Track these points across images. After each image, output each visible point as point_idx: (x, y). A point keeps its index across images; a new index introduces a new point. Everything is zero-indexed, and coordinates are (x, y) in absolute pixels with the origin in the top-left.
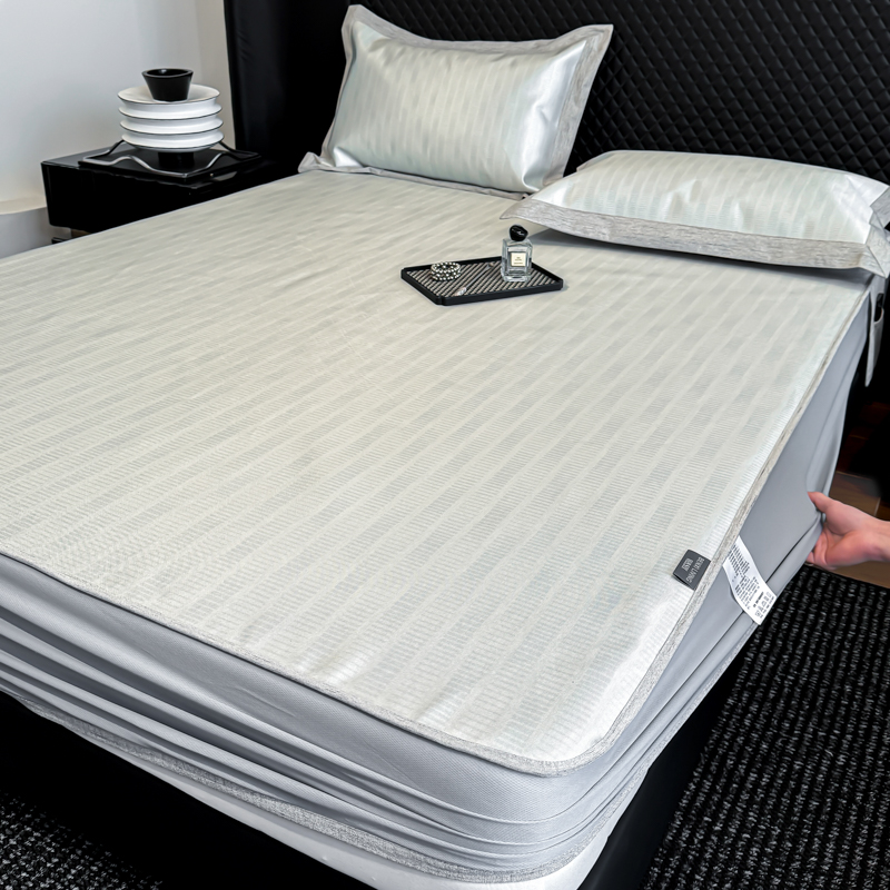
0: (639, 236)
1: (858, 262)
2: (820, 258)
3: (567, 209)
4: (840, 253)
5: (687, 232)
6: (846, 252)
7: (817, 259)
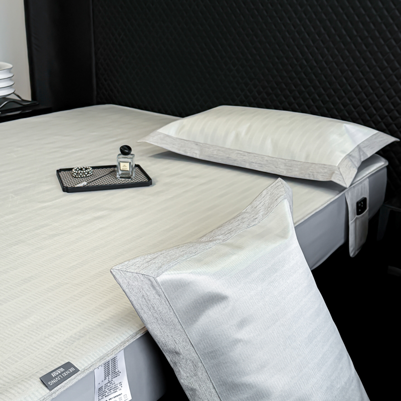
0: (215, 156)
1: (331, 177)
2: (311, 174)
3: (177, 138)
4: (322, 171)
5: (241, 154)
6: (326, 171)
7: (309, 174)
